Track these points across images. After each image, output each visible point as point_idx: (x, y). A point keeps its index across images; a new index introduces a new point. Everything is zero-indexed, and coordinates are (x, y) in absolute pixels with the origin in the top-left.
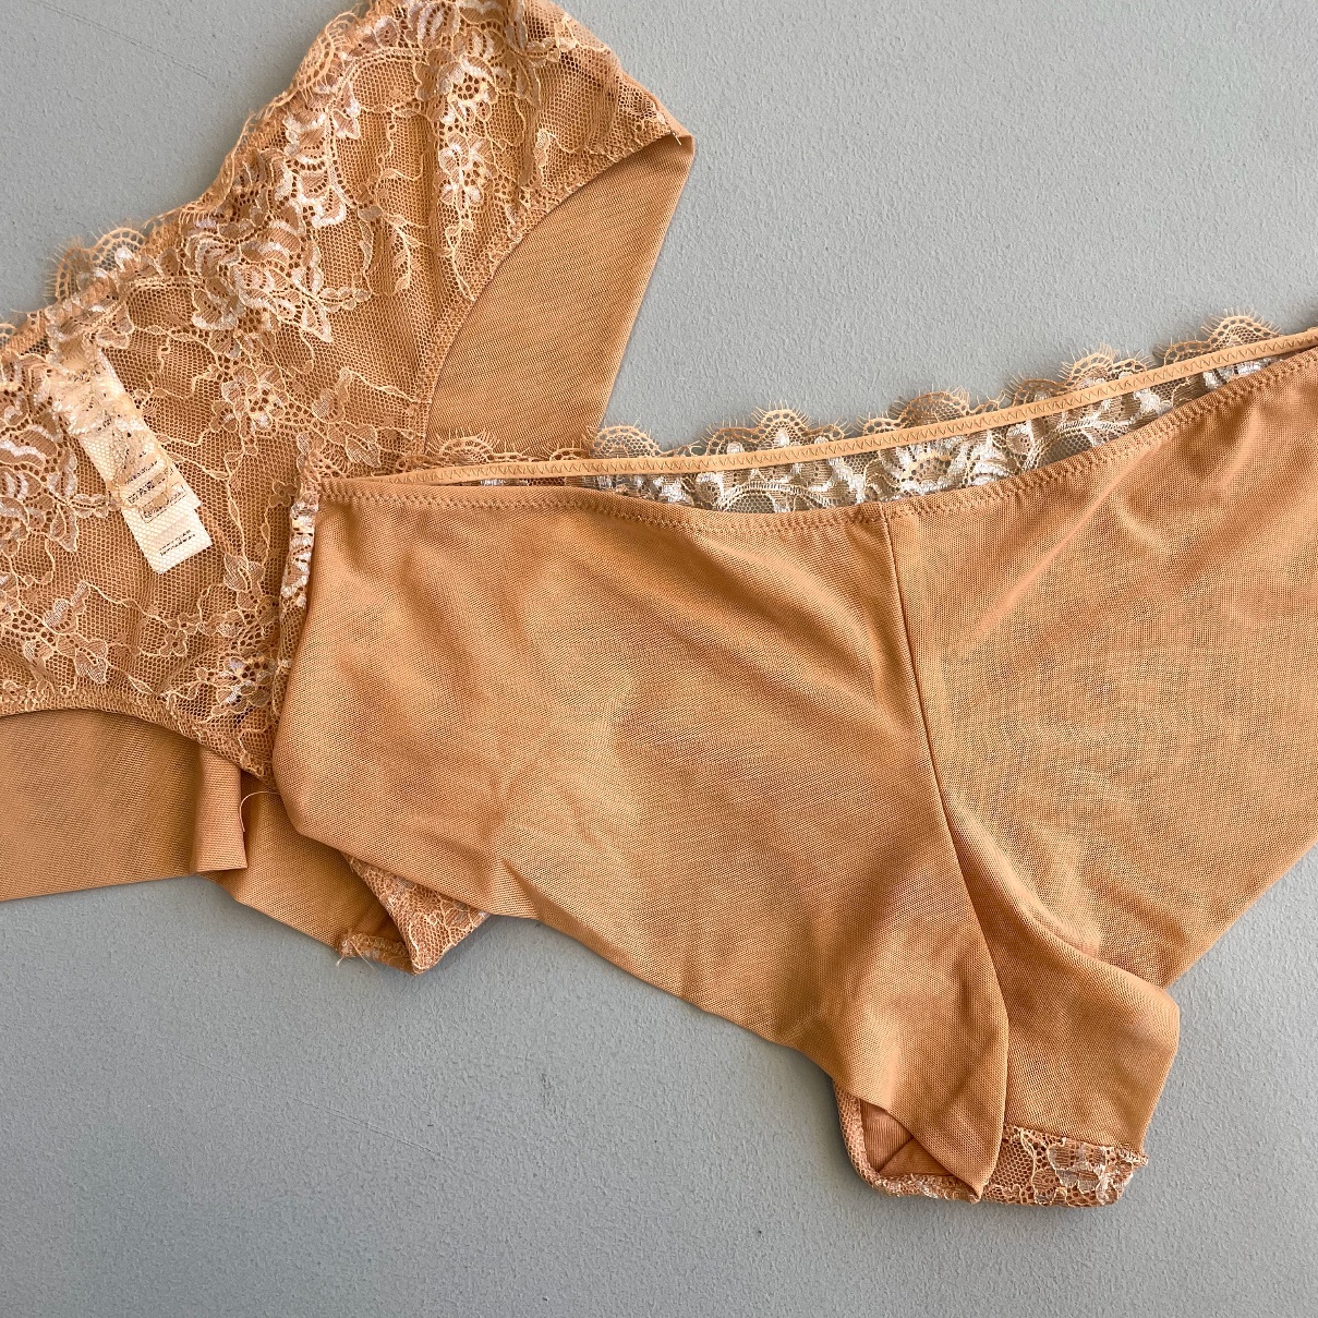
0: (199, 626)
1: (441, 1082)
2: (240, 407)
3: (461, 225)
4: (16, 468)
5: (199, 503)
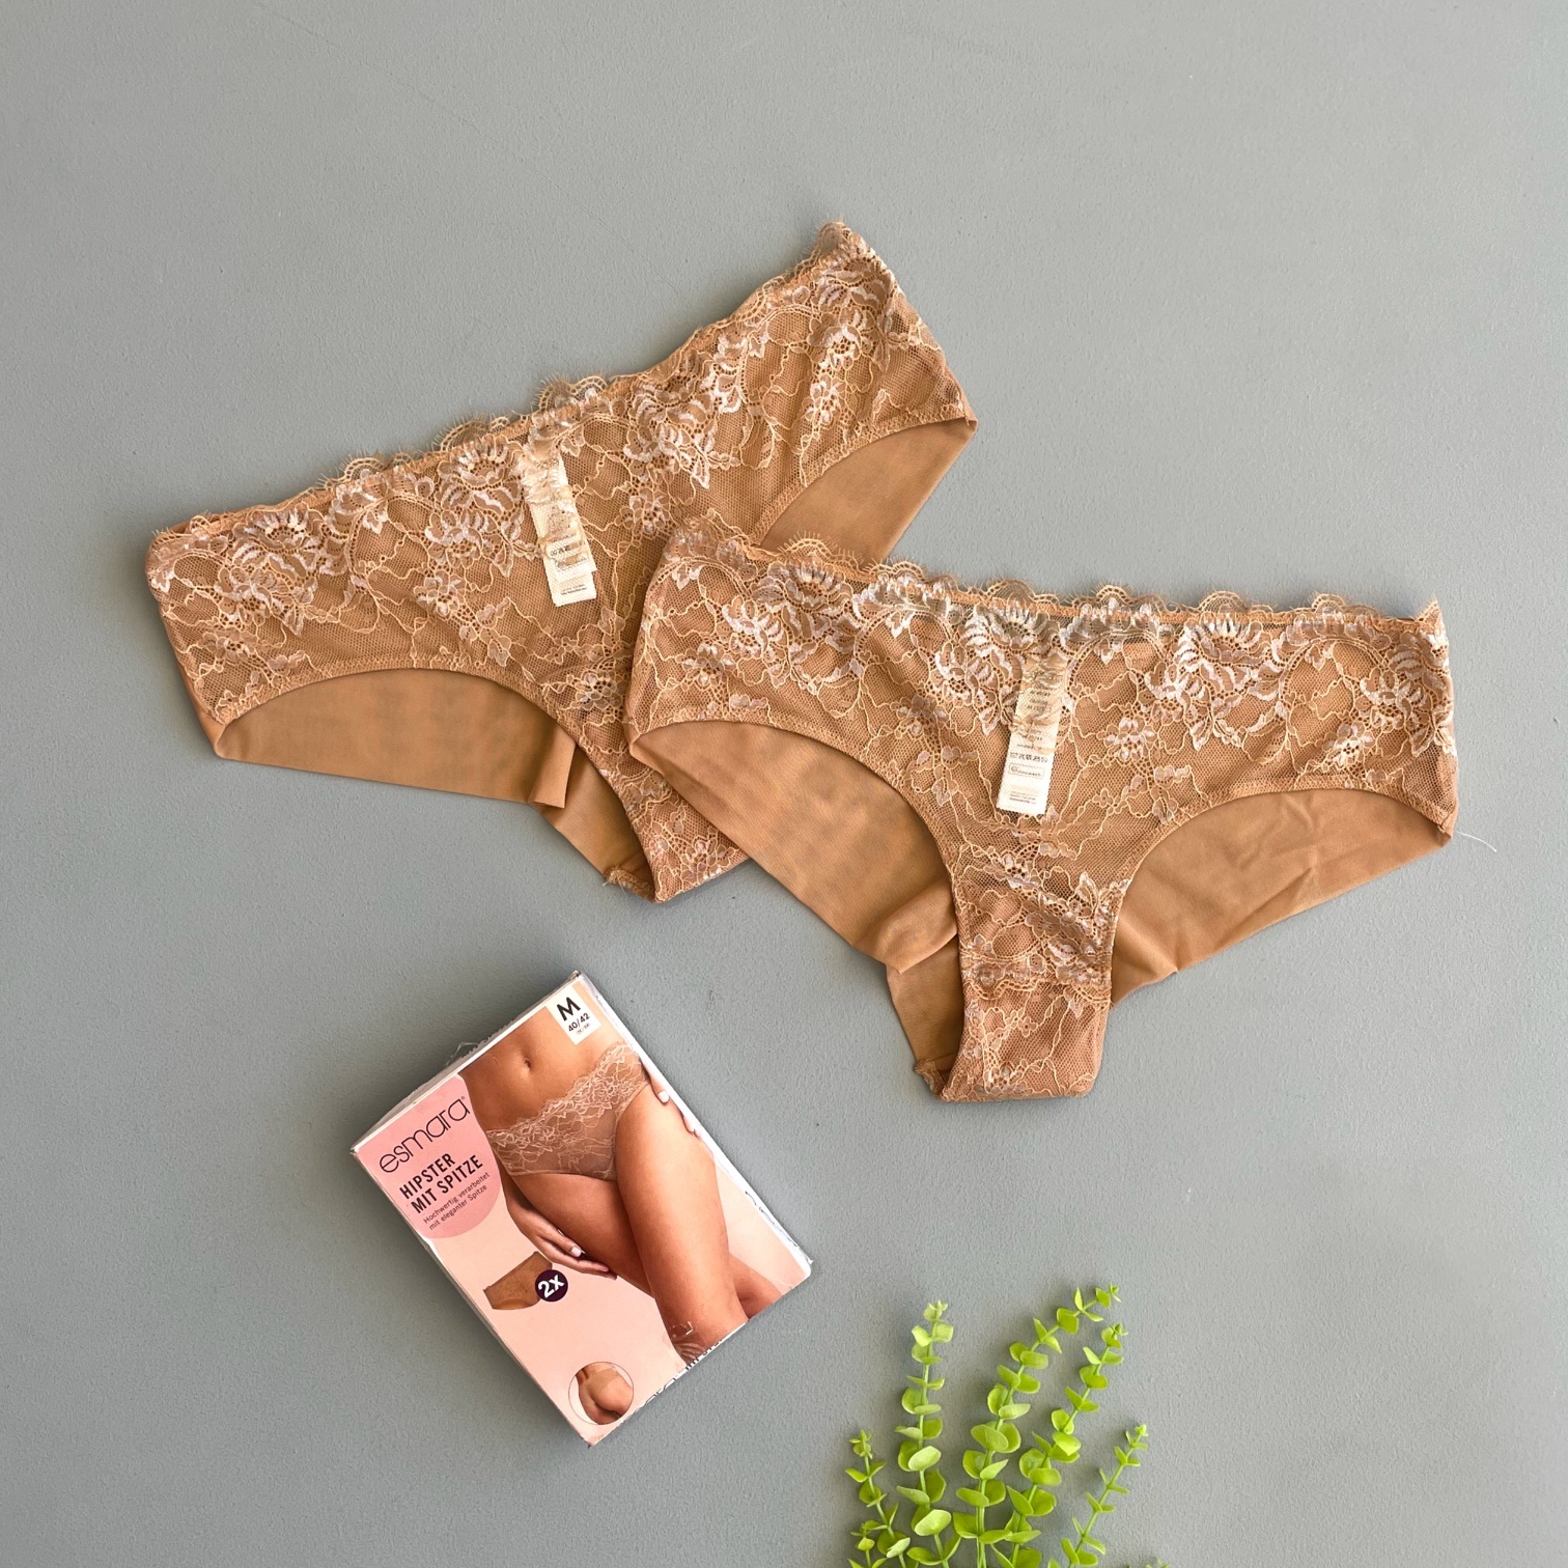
0: (575, 648)
2: (638, 515)
3: (812, 436)
4: (485, 512)
5: (596, 569)
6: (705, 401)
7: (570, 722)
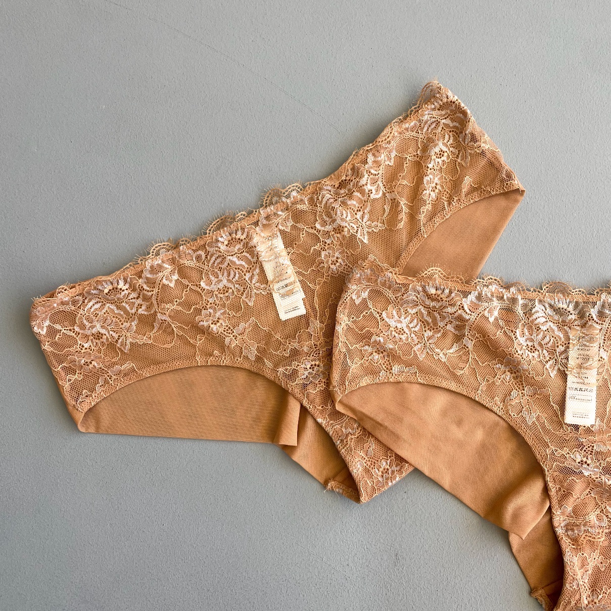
0: (296, 345)
1: (355, 548)
2: (327, 262)
3: (427, 207)
4: (236, 269)
5: (304, 297)
6: (362, 192)
7: (297, 391)
